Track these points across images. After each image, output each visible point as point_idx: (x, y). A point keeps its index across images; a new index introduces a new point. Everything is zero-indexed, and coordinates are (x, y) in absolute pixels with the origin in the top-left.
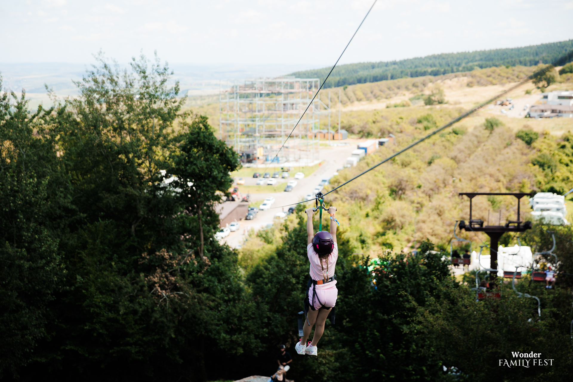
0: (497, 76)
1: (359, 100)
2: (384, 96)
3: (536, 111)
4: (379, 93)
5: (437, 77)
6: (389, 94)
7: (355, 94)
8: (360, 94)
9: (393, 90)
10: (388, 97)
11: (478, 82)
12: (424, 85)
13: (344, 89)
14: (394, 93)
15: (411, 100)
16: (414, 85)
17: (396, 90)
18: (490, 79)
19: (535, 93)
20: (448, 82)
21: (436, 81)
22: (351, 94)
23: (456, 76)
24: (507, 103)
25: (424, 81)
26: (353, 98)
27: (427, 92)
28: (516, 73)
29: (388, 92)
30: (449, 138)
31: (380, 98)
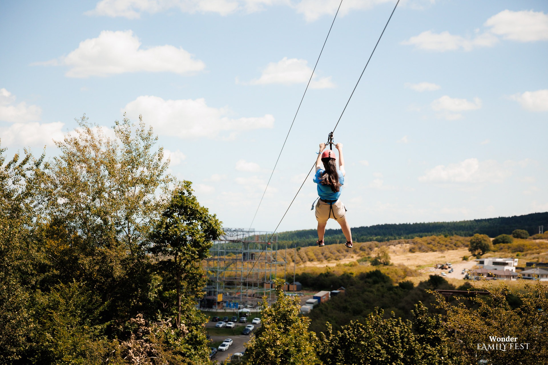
0: (437, 244)
1: (311, 260)
2: (334, 258)
3: (473, 274)
4: (329, 254)
5: (382, 243)
6: (338, 256)
7: (307, 255)
8: (311, 254)
9: (342, 252)
10: (338, 258)
11: (420, 248)
12: (371, 249)
13: (297, 250)
14: (343, 256)
15: (359, 261)
16: (362, 249)
17: (345, 253)
18: (431, 246)
19: (471, 259)
20: (392, 247)
21: (381, 246)
22: (303, 254)
23: (399, 243)
24: (447, 267)
25: (370, 245)
26: (306, 258)
27: (373, 255)
28: (454, 241)
29: (338, 254)
30: (397, 292)
31: (330, 259)
